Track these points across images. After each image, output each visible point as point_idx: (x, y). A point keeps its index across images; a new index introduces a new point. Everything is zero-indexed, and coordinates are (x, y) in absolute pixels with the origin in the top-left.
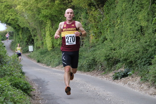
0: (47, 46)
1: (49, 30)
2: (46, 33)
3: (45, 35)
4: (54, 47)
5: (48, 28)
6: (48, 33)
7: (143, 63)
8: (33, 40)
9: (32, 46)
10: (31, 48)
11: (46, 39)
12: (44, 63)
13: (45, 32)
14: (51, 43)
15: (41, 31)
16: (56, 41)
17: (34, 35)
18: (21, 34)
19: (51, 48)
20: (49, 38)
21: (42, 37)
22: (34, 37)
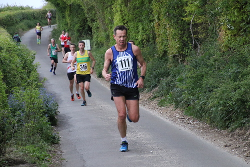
1: (121, 11)
2: (114, 17)
3: (111, 21)
5: (118, 6)
6: (117, 18)
8: (90, 29)
15: (103, 12)
16: (134, 34)
17: (91, 20)
18: (69, 16)
21: (107, 25)
22: (91, 22)
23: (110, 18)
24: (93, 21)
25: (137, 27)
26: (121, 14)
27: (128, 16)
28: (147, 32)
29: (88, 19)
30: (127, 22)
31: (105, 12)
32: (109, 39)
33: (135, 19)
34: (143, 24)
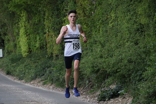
0: (21, 50)
1: (25, 26)
2: (20, 31)
3: (18, 34)
4: (31, 51)
5: (23, 23)
6: (22, 31)
7: (138, 78)
8: (3, 41)
11: (21, 39)
12: (16, 76)
13: (18, 28)
14: (27, 46)
15: (12, 27)
16: (34, 43)
19: (27, 53)
20: (24, 38)
21: (15, 36)
22: (4, 36)
23: (17, 31)
24: (5, 34)
25: (36, 38)
26: (25, 28)
27: (30, 30)
28: (42, 41)
29: (2, 33)
30: (29, 35)
31: (14, 27)
32: (16, 47)
33: (35, 31)
34: (39, 36)
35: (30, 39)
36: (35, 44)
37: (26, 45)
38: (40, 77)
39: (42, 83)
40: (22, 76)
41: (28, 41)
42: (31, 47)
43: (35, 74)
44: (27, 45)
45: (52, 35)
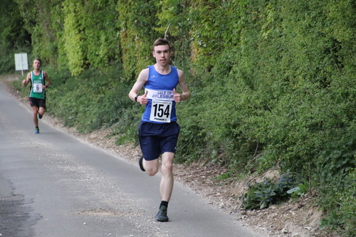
0: (67, 61)
1: (75, 11)
2: (65, 20)
3: (61, 27)
4: (89, 64)
5: (72, 4)
6: (69, 21)
7: (333, 166)
8: (28, 37)
9: (25, 55)
10: (21, 61)
11: (66, 37)
12: (58, 116)
14: (80, 54)
15: (49, 11)
16: (94, 48)
17: (31, 21)
19: (81, 69)
20: (74, 36)
21: (54, 31)
22: (31, 26)
23: (58, 21)
24: (33, 23)
25: (98, 37)
26: (75, 16)
27: (86, 21)
28: (112, 46)
29: (25, 20)
30: (84, 30)
31: (52, 12)
32: (57, 54)
33: (96, 24)
34: (106, 34)
35: (85, 39)
36: (96, 50)
37: (78, 52)
38: (110, 126)
39: (113, 139)
40: (70, 118)
41: (81, 43)
42: (88, 56)
43: (99, 117)
44: (80, 50)
45: (134, 37)
